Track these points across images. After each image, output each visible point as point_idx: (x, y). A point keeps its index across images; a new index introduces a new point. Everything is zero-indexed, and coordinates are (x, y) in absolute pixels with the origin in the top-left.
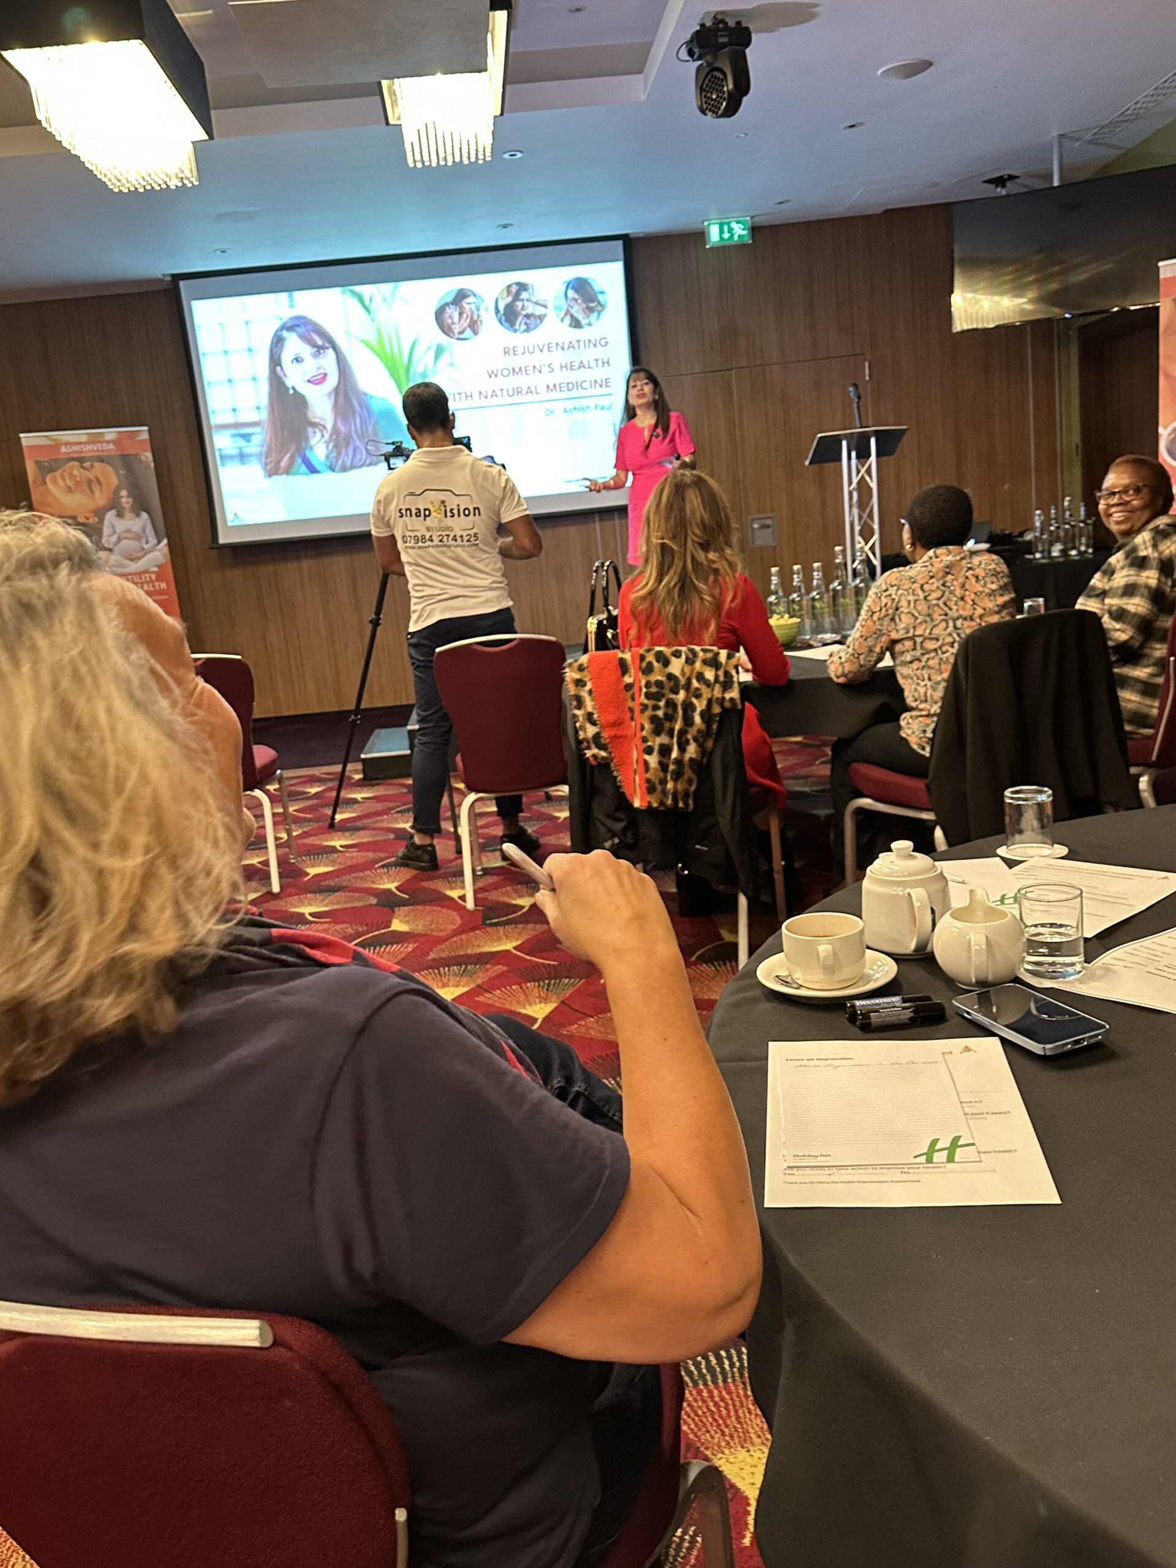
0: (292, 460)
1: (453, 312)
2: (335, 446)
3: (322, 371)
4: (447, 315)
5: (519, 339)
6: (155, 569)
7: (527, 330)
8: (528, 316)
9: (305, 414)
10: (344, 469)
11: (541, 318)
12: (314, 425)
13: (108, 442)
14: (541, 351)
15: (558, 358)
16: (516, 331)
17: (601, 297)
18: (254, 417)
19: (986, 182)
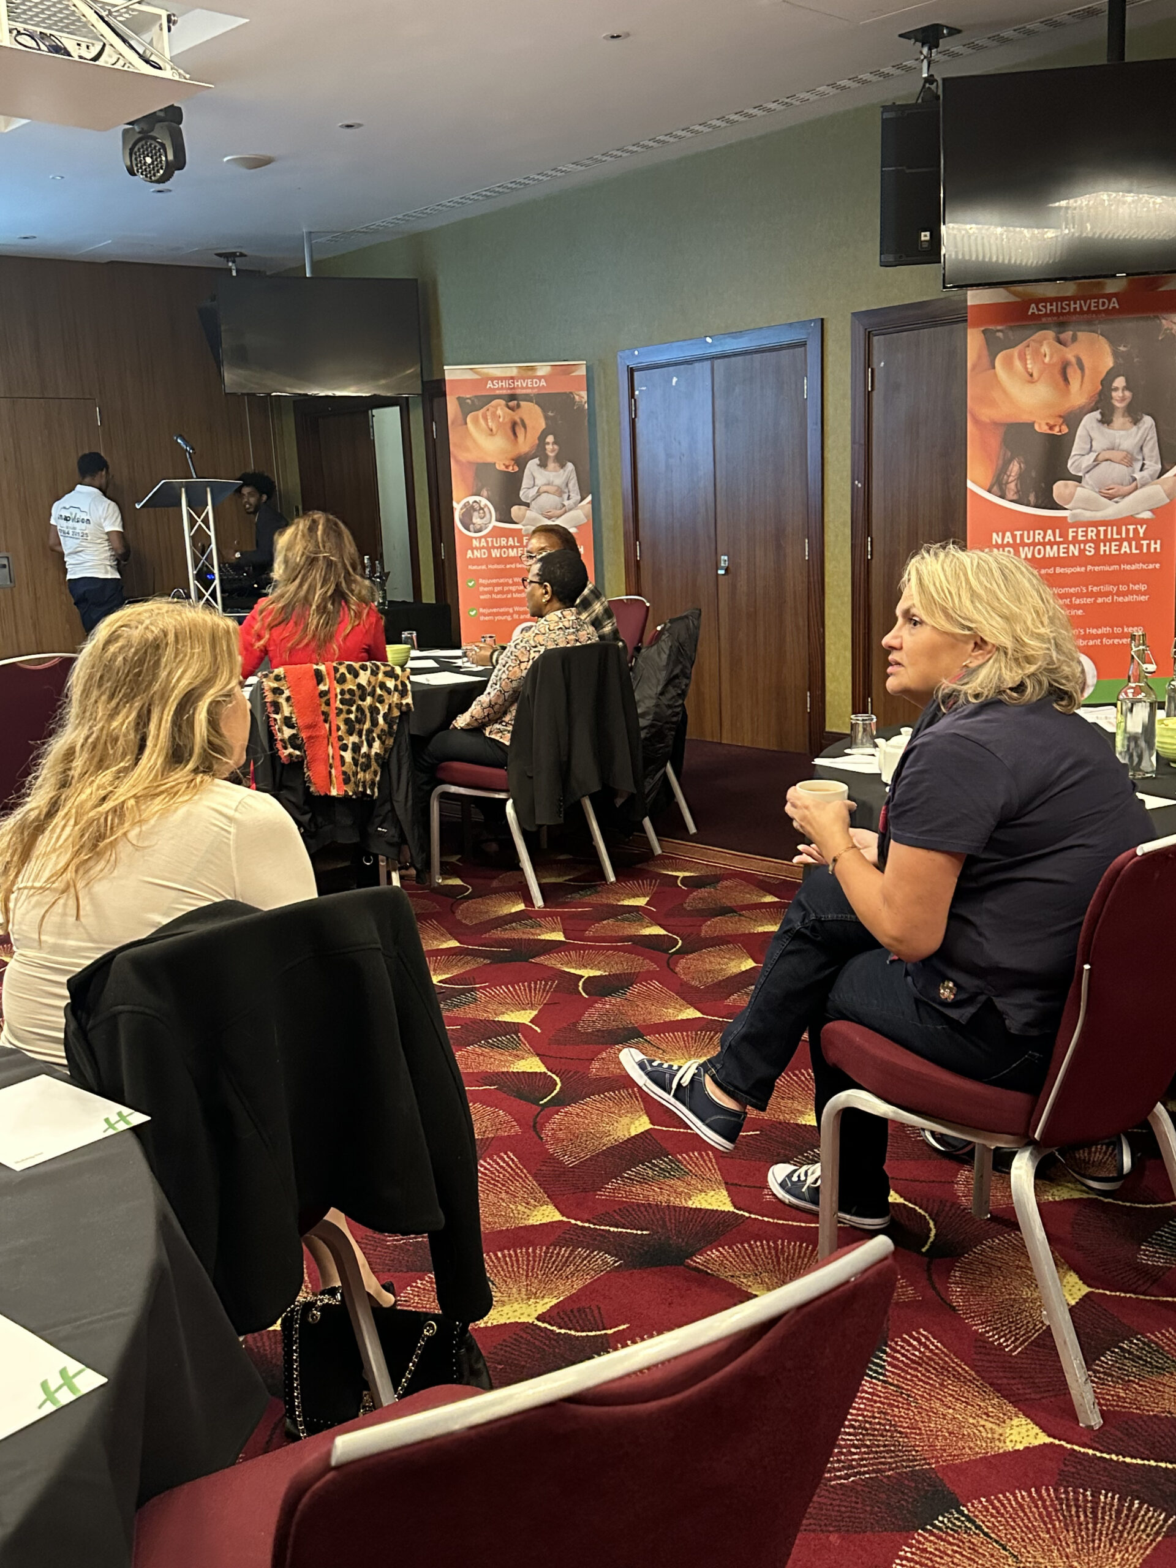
19: (217, 255)
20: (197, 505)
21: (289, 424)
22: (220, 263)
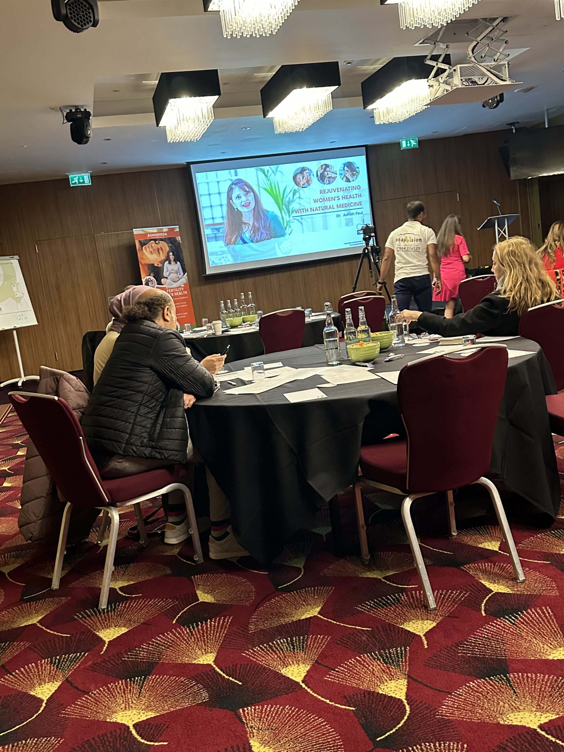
0: (236, 238)
1: (300, 176)
2: (254, 232)
3: (248, 201)
4: (298, 178)
5: (326, 187)
6: (183, 286)
7: (329, 183)
8: (329, 178)
9: (242, 219)
10: (257, 242)
11: (335, 178)
12: (245, 224)
13: (165, 232)
14: (335, 191)
15: (341, 194)
16: (325, 184)
17: (357, 169)
18: (220, 221)
19: (508, 124)
20: (501, 226)
21: (536, 188)
22: (509, 127)
